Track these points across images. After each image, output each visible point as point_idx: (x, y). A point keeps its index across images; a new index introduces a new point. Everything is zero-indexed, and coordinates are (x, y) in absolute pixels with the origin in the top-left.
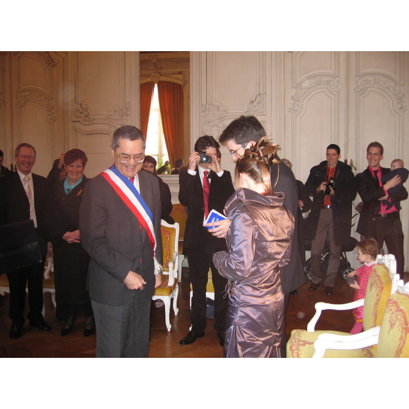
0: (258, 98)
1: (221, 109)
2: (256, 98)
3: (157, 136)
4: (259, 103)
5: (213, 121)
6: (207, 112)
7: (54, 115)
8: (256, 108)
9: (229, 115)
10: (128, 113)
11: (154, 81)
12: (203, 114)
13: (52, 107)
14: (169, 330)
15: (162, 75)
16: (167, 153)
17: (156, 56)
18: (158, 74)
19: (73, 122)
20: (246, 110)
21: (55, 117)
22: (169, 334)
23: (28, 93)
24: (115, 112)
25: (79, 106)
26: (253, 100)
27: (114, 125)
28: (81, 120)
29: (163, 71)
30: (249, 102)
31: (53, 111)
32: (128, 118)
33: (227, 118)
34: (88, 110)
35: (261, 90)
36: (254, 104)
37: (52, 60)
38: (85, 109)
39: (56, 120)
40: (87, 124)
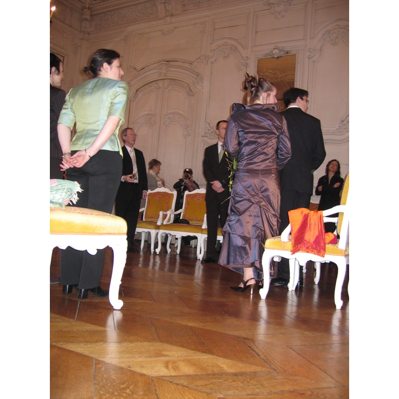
2: (346, 118)
13: (188, 126)
19: (202, 136)
20: (337, 127)
21: (189, 133)
23: (171, 116)
25: (207, 125)
26: (343, 119)
28: (208, 136)
30: (340, 121)
31: (188, 129)
36: (344, 122)
37: (192, 91)
38: (212, 127)
39: (190, 135)
40: (212, 138)
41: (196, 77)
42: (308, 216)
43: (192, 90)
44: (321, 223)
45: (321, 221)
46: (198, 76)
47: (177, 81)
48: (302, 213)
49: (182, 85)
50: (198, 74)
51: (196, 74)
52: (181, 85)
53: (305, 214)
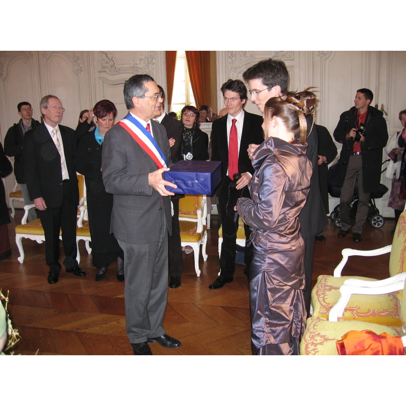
1: (248, 55)
3: (183, 84)
5: (240, 67)
6: (234, 58)
7: (81, 66)
8: (284, 52)
9: (256, 60)
10: (154, 61)
12: (230, 60)
14: (198, 275)
16: (194, 101)
19: (99, 72)
20: (273, 55)
21: (81, 68)
22: (199, 279)
24: (140, 60)
25: (104, 57)
28: (107, 70)
31: (79, 62)
32: (154, 66)
34: (114, 59)
38: (111, 58)
39: (82, 71)
40: (114, 73)
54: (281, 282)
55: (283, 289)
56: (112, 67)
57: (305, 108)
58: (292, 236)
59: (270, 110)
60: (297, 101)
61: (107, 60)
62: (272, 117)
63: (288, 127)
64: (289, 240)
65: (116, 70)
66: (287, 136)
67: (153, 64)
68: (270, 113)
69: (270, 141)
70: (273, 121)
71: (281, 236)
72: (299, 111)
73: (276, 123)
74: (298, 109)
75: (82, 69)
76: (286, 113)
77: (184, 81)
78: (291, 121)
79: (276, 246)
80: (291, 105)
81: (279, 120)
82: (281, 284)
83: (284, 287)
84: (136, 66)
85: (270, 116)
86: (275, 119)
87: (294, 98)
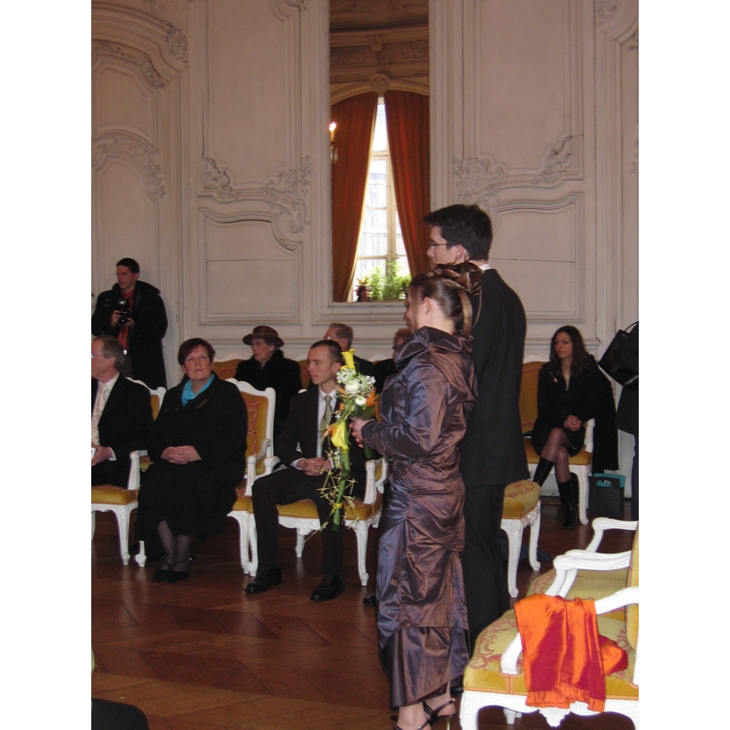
0: (568, 144)
1: (493, 168)
2: (564, 144)
4: (569, 155)
5: (476, 193)
6: (465, 175)
7: (162, 184)
8: (564, 165)
9: (509, 179)
10: (308, 177)
11: (376, 91)
12: (457, 179)
13: (158, 168)
14: (364, 583)
15: (393, 77)
16: (405, 253)
17: (381, 36)
18: (383, 76)
19: (199, 197)
20: (543, 169)
21: (163, 188)
22: (364, 590)
23: (110, 141)
24: (281, 176)
25: (210, 167)
26: (557, 148)
27: (277, 202)
28: (214, 194)
29: (395, 69)
30: (549, 153)
31: (159, 176)
32: (307, 187)
33: (504, 186)
34: (228, 173)
35: (574, 127)
36: (559, 156)
37: (158, 74)
38: (222, 171)
39: (165, 193)
40: (226, 200)
41: (165, 34)
42: (561, 618)
43: (160, 72)
44: (592, 635)
45: (591, 629)
46: (169, 32)
47: (114, 47)
48: (547, 609)
49: (130, 56)
50: (171, 28)
51: (167, 28)
52: (126, 57)
53: (554, 612)
54: (429, 538)
55: (430, 548)
56: (224, 187)
57: (469, 284)
58: (449, 472)
59: (420, 290)
60: (458, 275)
61: (215, 174)
62: (423, 298)
63: (445, 312)
64: (446, 476)
65: (232, 193)
66: (444, 325)
67: (306, 183)
68: (419, 294)
69: (423, 332)
70: (425, 304)
71: (436, 469)
72: (460, 289)
73: (429, 309)
74: (458, 285)
75: (165, 189)
76: (440, 292)
77: (384, 209)
78: (449, 302)
79: (427, 485)
80: (450, 281)
81: (433, 303)
82: (427, 541)
83: (432, 547)
84: (271, 186)
85: (420, 299)
86: (428, 303)
87: (452, 271)
